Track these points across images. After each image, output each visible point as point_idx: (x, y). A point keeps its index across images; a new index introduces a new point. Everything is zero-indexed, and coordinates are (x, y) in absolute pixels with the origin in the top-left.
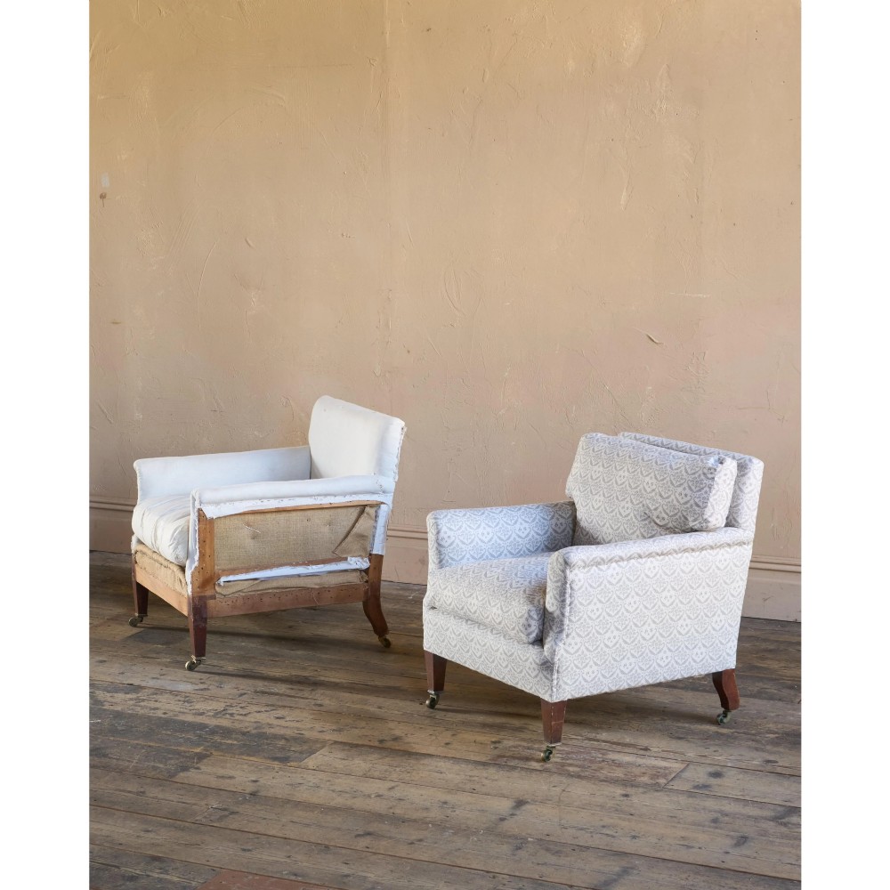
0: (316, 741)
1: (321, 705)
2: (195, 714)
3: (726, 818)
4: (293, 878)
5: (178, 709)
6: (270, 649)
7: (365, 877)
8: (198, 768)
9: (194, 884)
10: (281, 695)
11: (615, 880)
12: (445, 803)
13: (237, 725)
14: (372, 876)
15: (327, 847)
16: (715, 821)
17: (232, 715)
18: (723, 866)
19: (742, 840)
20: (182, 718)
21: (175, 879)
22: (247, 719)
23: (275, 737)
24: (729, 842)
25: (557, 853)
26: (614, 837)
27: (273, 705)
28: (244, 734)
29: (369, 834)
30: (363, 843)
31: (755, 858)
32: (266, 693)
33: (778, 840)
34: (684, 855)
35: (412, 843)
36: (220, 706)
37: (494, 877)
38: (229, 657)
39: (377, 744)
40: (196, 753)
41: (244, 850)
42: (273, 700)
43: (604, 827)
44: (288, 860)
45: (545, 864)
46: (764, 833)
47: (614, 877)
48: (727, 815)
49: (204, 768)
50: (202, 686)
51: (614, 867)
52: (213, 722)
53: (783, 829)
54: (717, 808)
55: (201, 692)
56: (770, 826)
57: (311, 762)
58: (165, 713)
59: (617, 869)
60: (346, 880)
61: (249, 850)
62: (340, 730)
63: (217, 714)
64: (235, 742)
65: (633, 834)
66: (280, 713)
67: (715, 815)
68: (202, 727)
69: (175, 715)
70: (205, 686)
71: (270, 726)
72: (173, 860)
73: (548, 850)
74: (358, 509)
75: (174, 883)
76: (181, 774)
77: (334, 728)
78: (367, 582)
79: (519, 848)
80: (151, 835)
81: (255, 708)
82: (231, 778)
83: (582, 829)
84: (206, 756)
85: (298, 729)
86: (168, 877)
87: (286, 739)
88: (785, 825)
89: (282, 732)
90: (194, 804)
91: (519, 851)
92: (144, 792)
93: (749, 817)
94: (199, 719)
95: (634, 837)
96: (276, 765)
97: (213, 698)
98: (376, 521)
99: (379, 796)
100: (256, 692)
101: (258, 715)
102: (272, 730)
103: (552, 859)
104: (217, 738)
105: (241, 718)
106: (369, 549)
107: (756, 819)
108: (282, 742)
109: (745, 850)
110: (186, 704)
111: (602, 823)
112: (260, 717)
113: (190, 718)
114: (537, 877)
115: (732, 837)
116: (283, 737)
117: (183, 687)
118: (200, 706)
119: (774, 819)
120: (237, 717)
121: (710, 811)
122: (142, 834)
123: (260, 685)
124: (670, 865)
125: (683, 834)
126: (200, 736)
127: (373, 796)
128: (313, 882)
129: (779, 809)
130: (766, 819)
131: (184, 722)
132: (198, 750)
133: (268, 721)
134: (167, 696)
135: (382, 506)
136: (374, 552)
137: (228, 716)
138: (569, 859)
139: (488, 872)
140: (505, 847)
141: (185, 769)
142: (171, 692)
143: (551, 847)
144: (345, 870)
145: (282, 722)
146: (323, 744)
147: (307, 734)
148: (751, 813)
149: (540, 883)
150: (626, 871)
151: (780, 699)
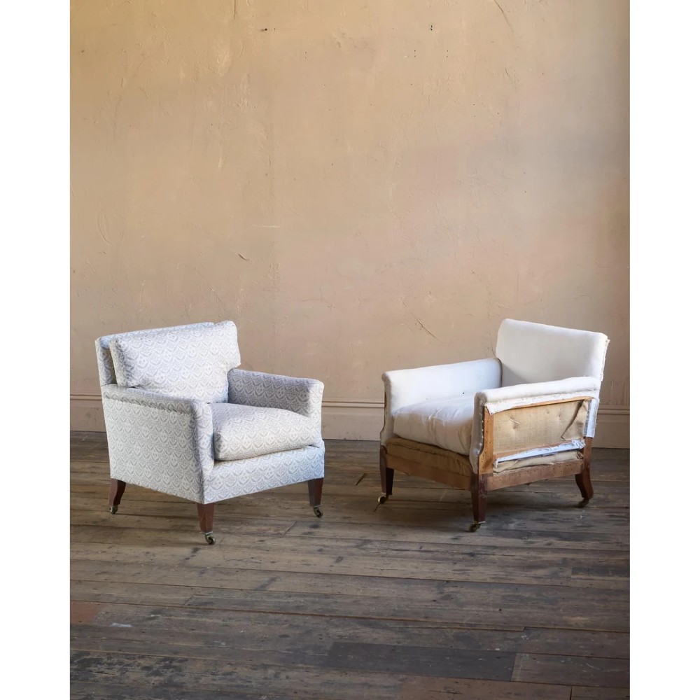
3: (327, 549)
7: (110, 595)
11: (267, 585)
14: (114, 594)
15: (80, 581)
16: (320, 550)
18: (331, 573)
19: (339, 559)
24: (332, 560)
25: (228, 574)
26: (260, 563)
29: (104, 573)
30: (103, 577)
31: (350, 567)
34: (306, 569)
35: (134, 575)
37: (192, 589)
39: (91, 524)
43: (252, 558)
45: (222, 580)
46: (352, 554)
47: (267, 583)
48: (327, 547)
51: (265, 578)
53: (363, 552)
54: (319, 543)
56: (355, 550)
59: (267, 579)
60: (98, 597)
67: (319, 547)
73: (221, 573)
79: (202, 573)
83: (239, 560)
88: (364, 549)
91: (203, 575)
93: (341, 547)
99: (104, 552)
103: (226, 577)
107: (346, 548)
109: (342, 564)
114: (218, 586)
115: (333, 558)
119: (357, 547)
121: (316, 546)
124: (299, 574)
125: (303, 558)
127: (100, 552)
129: (358, 541)
130: (352, 547)
138: (236, 576)
139: (187, 586)
140: (193, 573)
143: (223, 571)
144: (96, 592)
148: (341, 545)
149: (221, 589)
150: (273, 580)
151: (345, 484)
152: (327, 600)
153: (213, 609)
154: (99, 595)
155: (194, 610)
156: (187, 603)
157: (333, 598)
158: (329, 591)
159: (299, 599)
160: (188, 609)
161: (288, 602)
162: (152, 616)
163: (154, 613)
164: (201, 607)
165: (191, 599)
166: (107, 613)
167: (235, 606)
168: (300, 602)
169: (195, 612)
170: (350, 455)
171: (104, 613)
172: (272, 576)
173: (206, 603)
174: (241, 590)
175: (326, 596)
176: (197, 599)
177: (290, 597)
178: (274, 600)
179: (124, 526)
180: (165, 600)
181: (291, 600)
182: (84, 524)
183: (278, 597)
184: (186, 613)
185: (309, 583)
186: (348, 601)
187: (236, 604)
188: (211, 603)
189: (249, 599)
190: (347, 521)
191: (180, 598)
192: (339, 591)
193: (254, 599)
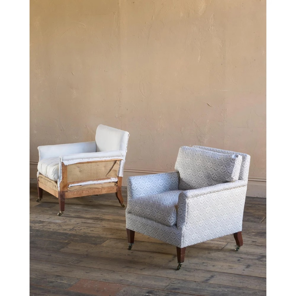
0: (105, 238)
1: (105, 226)
2: (63, 230)
3: (242, 259)
4: (104, 281)
5: (57, 228)
6: (85, 209)
7: (128, 280)
8: (67, 247)
9: (72, 283)
10: (91, 223)
11: (209, 280)
12: (151, 257)
13: (78, 233)
14: (130, 280)
15: (114, 271)
16: (239, 260)
17: (75, 230)
18: (243, 274)
19: (248, 266)
20: (59, 231)
21: (66, 282)
22: (81, 231)
23: (91, 237)
24: (244, 267)
25: (189, 271)
26: (207, 266)
27: (89, 227)
28: (80, 236)
29: (128, 267)
30: (126, 270)
31: (253, 271)
32: (86, 223)
33: (260, 266)
34: (230, 271)
35: (141, 269)
36: (71, 227)
37: (170, 279)
38: (71, 211)
39: (125, 238)
40: (66, 242)
41: (87, 273)
42: (88, 225)
43: (203, 263)
44: (102, 276)
45: (186, 275)
46: (255, 264)
47: (209, 278)
48: (242, 258)
49: (69, 247)
50: (64, 221)
51: (208, 275)
52: (70, 232)
53: (261, 262)
54: (239, 256)
55: (64, 223)
56: (257, 262)
57: (104, 244)
58: (53, 230)
59: (209, 276)
60: (122, 281)
61: (89, 273)
62: (112, 234)
63: (71, 230)
64: (78, 239)
65: (213, 265)
66: (92, 229)
68: (66, 234)
69: (57, 230)
70: (65, 221)
71: (89, 233)
72: (64, 276)
73: (186, 270)
74: (114, 162)
75: (65, 283)
76: (62, 249)
77: (110, 233)
78: (117, 186)
80: (56, 269)
81: (83, 228)
82: (78, 250)
83: (196, 264)
84: (69, 243)
85: (98, 234)
86: (63, 282)
87: (95, 237)
88: (261, 261)
89: (93, 235)
90: (68, 258)
92: (50, 255)
93: (250, 259)
94: (65, 232)
95: (214, 266)
96: (93, 246)
97: (68, 225)
98: (120, 166)
99: (129, 255)
100: (82, 222)
101: (84, 230)
102: (90, 235)
103: (188, 273)
104: (72, 238)
105: (79, 231)
106: (117, 175)
107: (252, 259)
108: (94, 239)
109: (250, 269)
110: (60, 227)
111: (202, 262)
112: (85, 230)
113: (62, 231)
114: (184, 279)
115: (245, 265)
116: (94, 237)
117: (58, 221)
118: (65, 227)
119: (257, 259)
120: (78, 231)
121: (237, 257)
122: (52, 268)
123: (83, 220)
124: (226, 274)
125: (229, 265)
126: (66, 237)
127: (127, 255)
128: (111, 282)
129: (259, 256)
130: (255, 259)
131: (60, 233)
132: (66, 241)
133: (88, 232)
134: (53, 224)
135: (122, 161)
136: (119, 176)
137: (74, 230)
138: (193, 273)
139: (168, 278)
141: (63, 247)
142: (54, 223)
143: (187, 269)
144: (121, 278)
145: (93, 232)
146: (108, 239)
147: (102, 236)
148: (250, 258)
149: (185, 281)
150: (212, 277)
151: (255, 222)
152: (239, 291)
153: (179, 292)
154: (122, 280)
155: (169, 292)
156: (166, 288)
157: (243, 290)
158: (241, 285)
159: (225, 289)
160: (166, 292)
161: (219, 291)
162: (147, 294)
163: (148, 293)
164: (173, 291)
165: (168, 285)
166: (124, 291)
167: (191, 291)
168: (225, 291)
169: (169, 294)
170: (259, 205)
171: (123, 291)
172: (211, 274)
173: (176, 289)
174: (195, 282)
175: (239, 288)
176: (172, 285)
177: (220, 288)
178: (211, 289)
179: (141, 240)
180: (155, 285)
181: (220, 290)
182: (122, 238)
183: (213, 288)
184: (165, 294)
185: (231, 279)
186: (251, 292)
187: (191, 290)
188: (179, 289)
189: (198, 287)
190: (254, 243)
191: (163, 284)
192: (246, 286)
193: (201, 288)
